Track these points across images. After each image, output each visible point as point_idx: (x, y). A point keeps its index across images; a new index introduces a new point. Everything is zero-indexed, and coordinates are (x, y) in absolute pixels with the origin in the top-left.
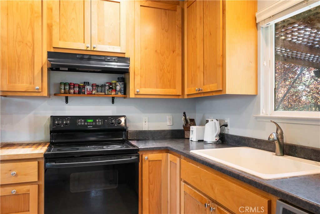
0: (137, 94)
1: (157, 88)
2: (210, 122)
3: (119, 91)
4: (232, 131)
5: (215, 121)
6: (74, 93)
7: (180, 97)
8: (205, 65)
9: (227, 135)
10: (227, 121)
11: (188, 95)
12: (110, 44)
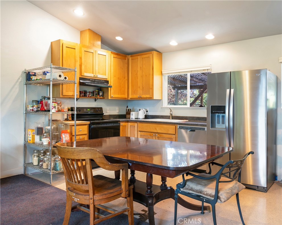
0: (112, 98)
1: (119, 95)
2: (141, 110)
3: (101, 96)
4: (150, 114)
5: (144, 109)
6: (82, 96)
7: (127, 99)
8: (143, 87)
9: (148, 115)
10: (148, 109)
11: (131, 98)
12: (102, 74)
